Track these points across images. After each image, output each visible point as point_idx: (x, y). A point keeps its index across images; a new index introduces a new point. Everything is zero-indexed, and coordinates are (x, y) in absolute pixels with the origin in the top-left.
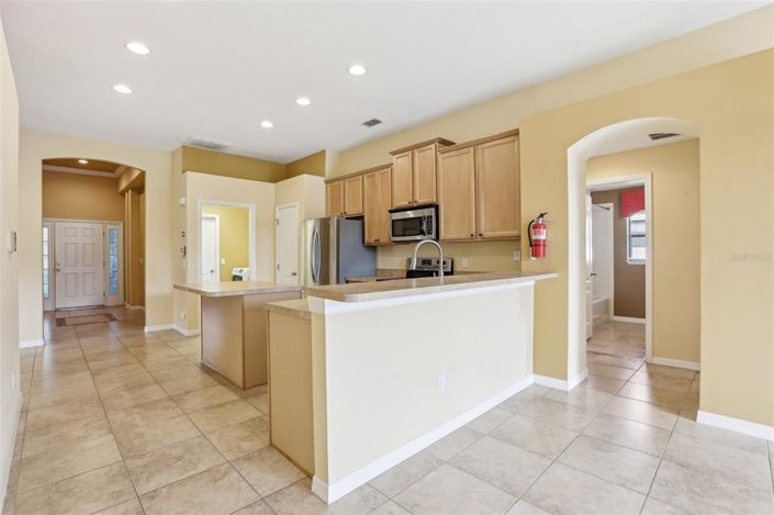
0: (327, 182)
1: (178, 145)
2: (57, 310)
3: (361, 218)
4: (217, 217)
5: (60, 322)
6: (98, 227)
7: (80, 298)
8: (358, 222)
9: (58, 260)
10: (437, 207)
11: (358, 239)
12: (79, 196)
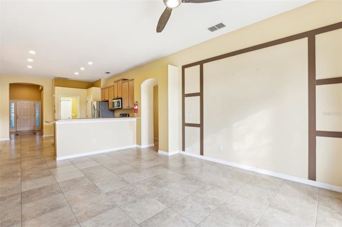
0: (101, 89)
1: (53, 78)
2: (17, 132)
3: (108, 101)
4: (71, 100)
5: (17, 135)
6: (32, 103)
7: (26, 128)
8: (107, 103)
9: (17, 114)
10: (122, 99)
11: (107, 108)
12: (25, 92)
